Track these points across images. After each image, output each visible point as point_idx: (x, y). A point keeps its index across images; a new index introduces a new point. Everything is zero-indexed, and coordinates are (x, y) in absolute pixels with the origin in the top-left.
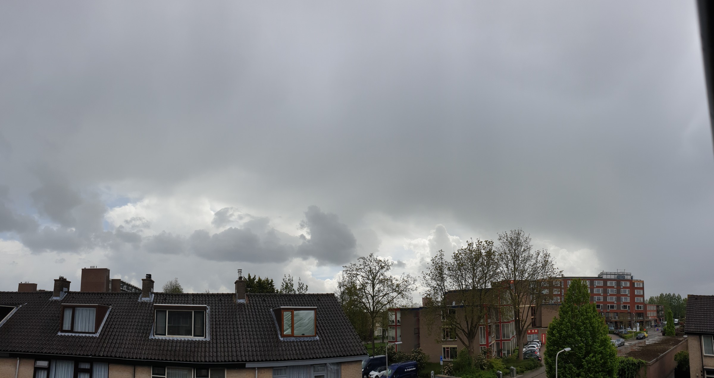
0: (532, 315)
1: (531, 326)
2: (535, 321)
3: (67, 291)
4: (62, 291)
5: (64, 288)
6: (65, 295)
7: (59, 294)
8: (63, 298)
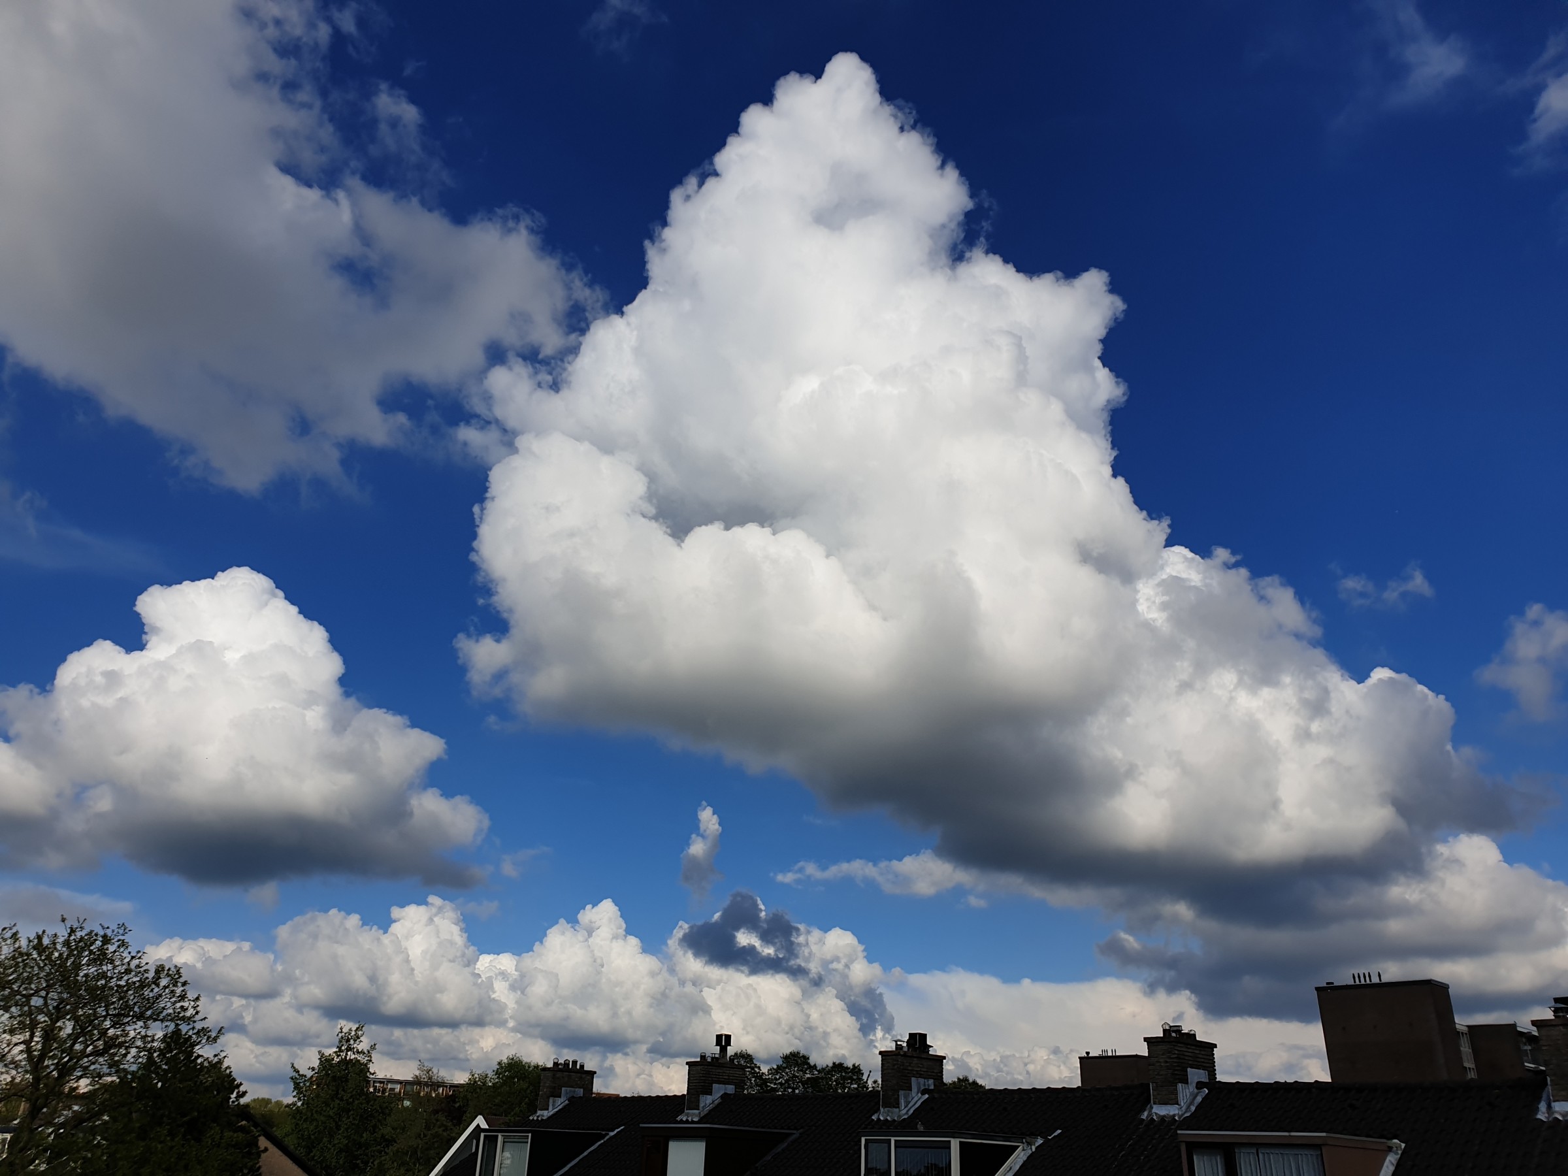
3: (1208, 1081)
4: (1185, 1081)
5: (1189, 1069)
6: (1199, 1099)
7: (1175, 1092)
8: (1193, 1108)
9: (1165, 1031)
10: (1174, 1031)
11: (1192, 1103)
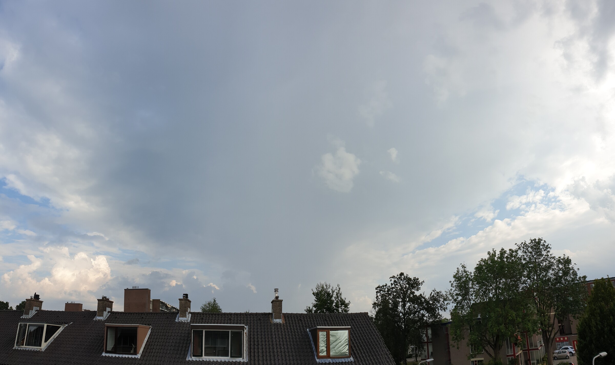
0: (559, 323)
1: (558, 334)
2: (563, 328)
3: (110, 311)
4: (105, 311)
5: (107, 308)
6: (108, 315)
7: (103, 313)
8: (106, 318)
9: (102, 298)
10: (105, 298)
11: (106, 316)
